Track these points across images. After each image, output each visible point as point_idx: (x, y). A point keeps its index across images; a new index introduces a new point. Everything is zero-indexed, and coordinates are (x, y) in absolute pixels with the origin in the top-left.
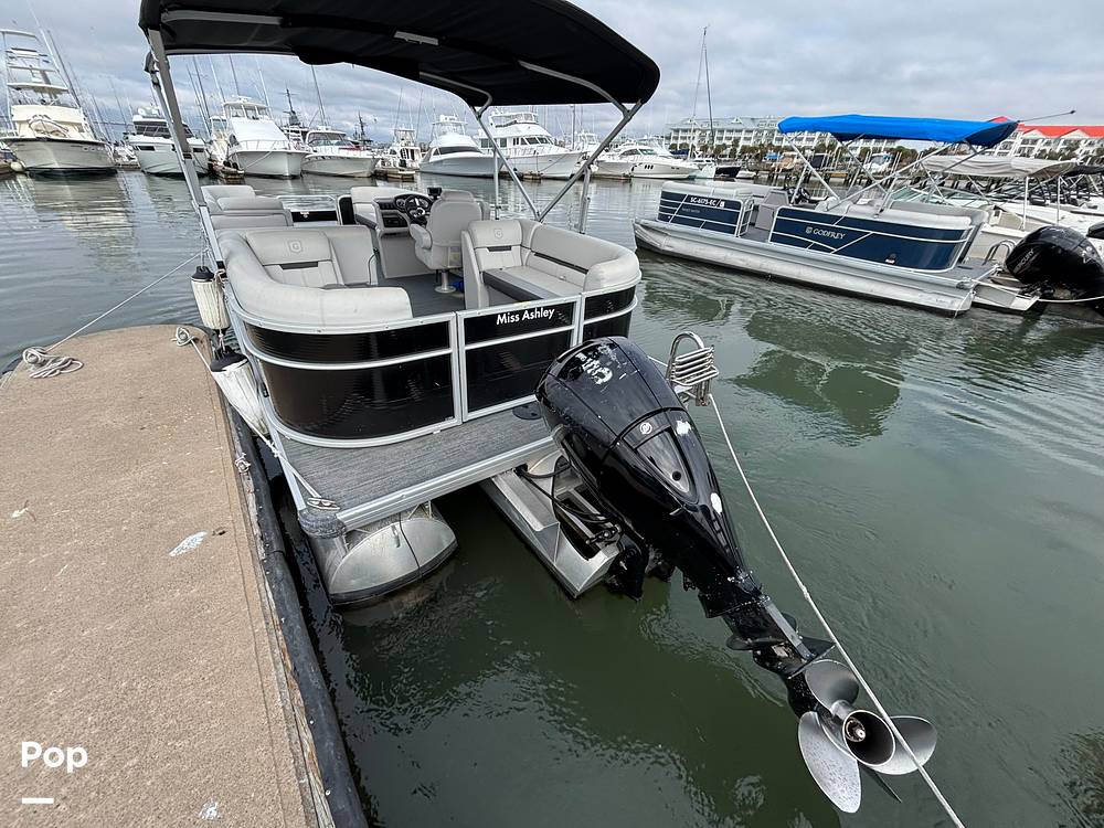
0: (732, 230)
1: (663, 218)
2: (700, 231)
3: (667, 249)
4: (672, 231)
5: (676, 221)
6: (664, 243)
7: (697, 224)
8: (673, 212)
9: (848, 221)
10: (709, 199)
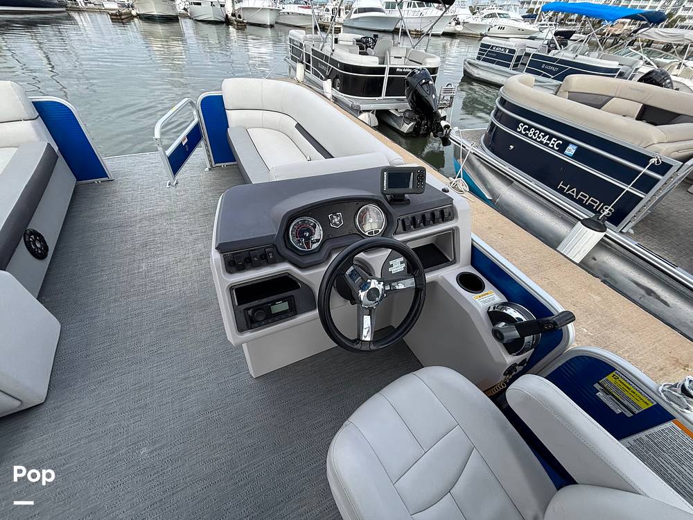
0: (508, 66)
1: (479, 58)
2: (494, 66)
3: (477, 76)
4: (481, 66)
5: (484, 60)
6: (476, 73)
7: (493, 62)
8: (483, 54)
9: (562, 61)
10: (502, 48)
